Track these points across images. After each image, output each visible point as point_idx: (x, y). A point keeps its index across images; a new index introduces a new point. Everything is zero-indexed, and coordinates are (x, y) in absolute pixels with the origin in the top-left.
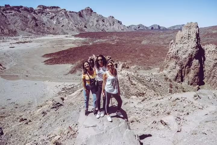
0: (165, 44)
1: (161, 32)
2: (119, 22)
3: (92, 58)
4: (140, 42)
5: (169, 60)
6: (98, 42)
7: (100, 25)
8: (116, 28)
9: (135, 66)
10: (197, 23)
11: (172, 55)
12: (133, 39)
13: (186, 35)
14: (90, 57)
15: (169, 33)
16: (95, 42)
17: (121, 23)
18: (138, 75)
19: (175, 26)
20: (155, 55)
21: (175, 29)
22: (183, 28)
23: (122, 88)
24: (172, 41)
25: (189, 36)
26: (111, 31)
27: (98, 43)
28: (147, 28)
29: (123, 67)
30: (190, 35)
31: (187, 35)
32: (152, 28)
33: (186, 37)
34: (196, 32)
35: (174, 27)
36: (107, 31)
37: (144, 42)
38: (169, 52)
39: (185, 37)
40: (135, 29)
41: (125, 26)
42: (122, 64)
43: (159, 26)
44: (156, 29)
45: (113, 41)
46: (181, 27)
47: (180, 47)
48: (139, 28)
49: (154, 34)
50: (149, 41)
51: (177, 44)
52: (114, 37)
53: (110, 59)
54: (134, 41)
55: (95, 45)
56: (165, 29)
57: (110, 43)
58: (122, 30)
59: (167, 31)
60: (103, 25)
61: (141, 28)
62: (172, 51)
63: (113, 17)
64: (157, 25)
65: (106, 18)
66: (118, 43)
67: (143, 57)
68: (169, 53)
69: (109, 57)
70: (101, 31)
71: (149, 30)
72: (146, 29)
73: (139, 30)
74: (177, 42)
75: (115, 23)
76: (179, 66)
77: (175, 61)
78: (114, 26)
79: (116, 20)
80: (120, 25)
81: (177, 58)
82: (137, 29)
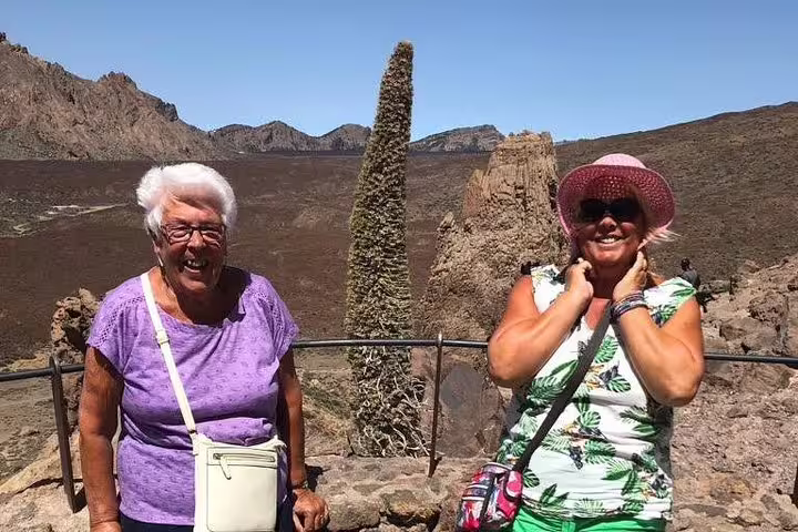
2: (162, 106)
4: (291, 215)
5: (439, 304)
6: (56, 219)
7: (57, 119)
10: (550, 138)
11: (448, 281)
12: (248, 202)
13: (505, 188)
15: (423, 173)
16: (42, 218)
17: (174, 112)
19: (447, 133)
21: (446, 148)
22: (495, 159)
24: (449, 218)
25: (520, 191)
27: (63, 226)
28: (311, 142)
30: (522, 188)
31: (510, 190)
32: (338, 144)
33: (506, 197)
34: (544, 177)
36: (98, 156)
37: (308, 219)
38: (439, 267)
39: (500, 196)
40: (251, 148)
41: (194, 128)
44: (356, 150)
46: (475, 140)
47: (482, 242)
48: (269, 139)
50: (333, 212)
51: (467, 229)
54: (255, 211)
55: (47, 236)
58: (180, 150)
60: (76, 122)
61: (277, 142)
62: (450, 264)
63: (127, 80)
64: (358, 127)
65: (88, 84)
67: (310, 291)
68: (437, 273)
70: (66, 156)
71: (323, 152)
72: (304, 148)
73: (273, 151)
74: (468, 221)
75: (143, 111)
76: (482, 325)
77: (465, 305)
78: (136, 129)
79: (145, 95)
80: (169, 124)
81: (472, 292)
82: (263, 147)
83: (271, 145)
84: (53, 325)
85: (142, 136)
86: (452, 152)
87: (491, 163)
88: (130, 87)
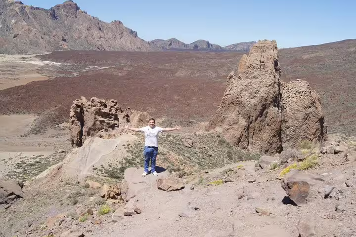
0: (220, 78)
1: (213, 54)
2: (132, 32)
3: (80, 104)
4: (173, 72)
5: (226, 108)
6: (89, 71)
7: (94, 36)
8: (126, 43)
9: (163, 119)
10: (276, 42)
11: (231, 99)
12: (159, 67)
13: (256, 62)
14: (76, 102)
15: (227, 58)
16: (84, 70)
17: (136, 35)
18: (168, 136)
19: (238, 44)
21: (237, 49)
22: (252, 50)
23: (139, 161)
24: (232, 73)
25: (262, 64)
26: (116, 50)
27: (90, 73)
28: (185, 45)
29: (141, 120)
30: (263, 62)
31: (258, 63)
32: (196, 47)
33: (256, 66)
34: (273, 58)
35: (235, 46)
36: (107, 49)
37: (181, 73)
38: (227, 93)
39: (254, 65)
40: (163, 48)
41: (143, 40)
42: (139, 115)
43: (208, 44)
44: (203, 49)
45: (121, 69)
46: (248, 47)
47: (246, 83)
48: (170, 44)
49: (199, 58)
50: (191, 71)
51: (240, 78)
52: (122, 62)
53: (115, 105)
54: (161, 70)
55: (84, 77)
56: (219, 50)
57: (115, 73)
58: (137, 48)
59: (224, 53)
60: (101, 37)
61: (173, 46)
62: (231, 92)
63: (120, 22)
64: (204, 41)
65: (106, 24)
66: (129, 74)
67: (179, 101)
68: (226, 96)
69: (113, 102)
70: (96, 49)
71: (190, 50)
72: (183, 48)
73: (172, 49)
74: (240, 75)
75: (125, 33)
76: (244, 118)
77: (237, 109)
78: (122, 40)
79: (126, 28)
80: (134, 38)
81: (240, 104)
82: (168, 47)
83: (171, 47)
85: (124, 43)
86: (239, 51)
87: (250, 52)
88: (121, 25)
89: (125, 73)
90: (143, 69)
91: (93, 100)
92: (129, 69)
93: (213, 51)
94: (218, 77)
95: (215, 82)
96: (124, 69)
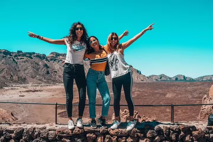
0: (195, 98)
1: (188, 83)
2: (138, 71)
4: (165, 95)
5: (204, 117)
8: (135, 78)
11: (206, 112)
12: (155, 91)
15: (198, 85)
17: (140, 72)
19: (204, 77)
20: (184, 111)
21: (204, 80)
24: (205, 96)
28: (170, 78)
32: (177, 79)
35: (202, 78)
37: (169, 95)
38: (203, 108)
40: (157, 80)
41: (144, 76)
43: (184, 77)
44: (181, 80)
46: (211, 78)
48: (161, 78)
49: (180, 86)
50: (175, 94)
51: (211, 99)
53: (137, 114)
54: (157, 93)
56: (191, 80)
58: (141, 80)
59: (195, 82)
61: (163, 79)
62: (206, 107)
64: (182, 75)
66: (138, 95)
68: (203, 109)
71: (173, 81)
72: (169, 80)
73: (161, 80)
74: (210, 97)
75: (134, 72)
79: (135, 69)
80: (139, 75)
82: (159, 80)
84: (113, 116)
86: (205, 81)
89: (136, 95)
90: (146, 93)
91: (126, 111)
92: (138, 93)
93: (188, 81)
94: (193, 97)
95: (192, 101)
96: (135, 93)
